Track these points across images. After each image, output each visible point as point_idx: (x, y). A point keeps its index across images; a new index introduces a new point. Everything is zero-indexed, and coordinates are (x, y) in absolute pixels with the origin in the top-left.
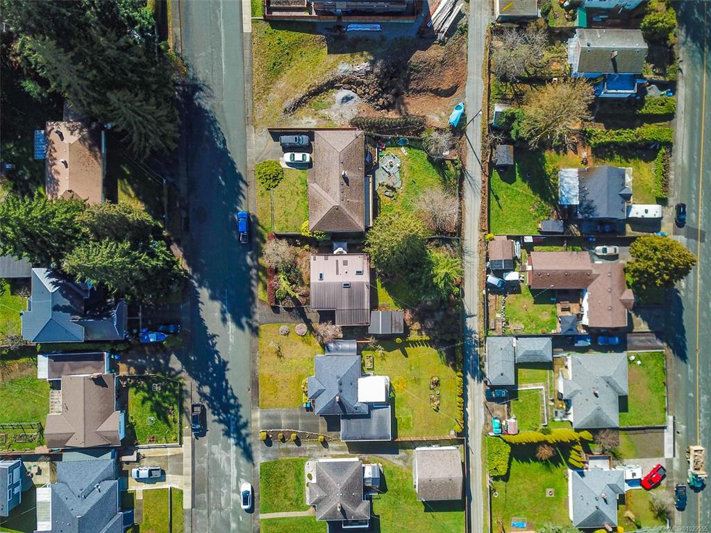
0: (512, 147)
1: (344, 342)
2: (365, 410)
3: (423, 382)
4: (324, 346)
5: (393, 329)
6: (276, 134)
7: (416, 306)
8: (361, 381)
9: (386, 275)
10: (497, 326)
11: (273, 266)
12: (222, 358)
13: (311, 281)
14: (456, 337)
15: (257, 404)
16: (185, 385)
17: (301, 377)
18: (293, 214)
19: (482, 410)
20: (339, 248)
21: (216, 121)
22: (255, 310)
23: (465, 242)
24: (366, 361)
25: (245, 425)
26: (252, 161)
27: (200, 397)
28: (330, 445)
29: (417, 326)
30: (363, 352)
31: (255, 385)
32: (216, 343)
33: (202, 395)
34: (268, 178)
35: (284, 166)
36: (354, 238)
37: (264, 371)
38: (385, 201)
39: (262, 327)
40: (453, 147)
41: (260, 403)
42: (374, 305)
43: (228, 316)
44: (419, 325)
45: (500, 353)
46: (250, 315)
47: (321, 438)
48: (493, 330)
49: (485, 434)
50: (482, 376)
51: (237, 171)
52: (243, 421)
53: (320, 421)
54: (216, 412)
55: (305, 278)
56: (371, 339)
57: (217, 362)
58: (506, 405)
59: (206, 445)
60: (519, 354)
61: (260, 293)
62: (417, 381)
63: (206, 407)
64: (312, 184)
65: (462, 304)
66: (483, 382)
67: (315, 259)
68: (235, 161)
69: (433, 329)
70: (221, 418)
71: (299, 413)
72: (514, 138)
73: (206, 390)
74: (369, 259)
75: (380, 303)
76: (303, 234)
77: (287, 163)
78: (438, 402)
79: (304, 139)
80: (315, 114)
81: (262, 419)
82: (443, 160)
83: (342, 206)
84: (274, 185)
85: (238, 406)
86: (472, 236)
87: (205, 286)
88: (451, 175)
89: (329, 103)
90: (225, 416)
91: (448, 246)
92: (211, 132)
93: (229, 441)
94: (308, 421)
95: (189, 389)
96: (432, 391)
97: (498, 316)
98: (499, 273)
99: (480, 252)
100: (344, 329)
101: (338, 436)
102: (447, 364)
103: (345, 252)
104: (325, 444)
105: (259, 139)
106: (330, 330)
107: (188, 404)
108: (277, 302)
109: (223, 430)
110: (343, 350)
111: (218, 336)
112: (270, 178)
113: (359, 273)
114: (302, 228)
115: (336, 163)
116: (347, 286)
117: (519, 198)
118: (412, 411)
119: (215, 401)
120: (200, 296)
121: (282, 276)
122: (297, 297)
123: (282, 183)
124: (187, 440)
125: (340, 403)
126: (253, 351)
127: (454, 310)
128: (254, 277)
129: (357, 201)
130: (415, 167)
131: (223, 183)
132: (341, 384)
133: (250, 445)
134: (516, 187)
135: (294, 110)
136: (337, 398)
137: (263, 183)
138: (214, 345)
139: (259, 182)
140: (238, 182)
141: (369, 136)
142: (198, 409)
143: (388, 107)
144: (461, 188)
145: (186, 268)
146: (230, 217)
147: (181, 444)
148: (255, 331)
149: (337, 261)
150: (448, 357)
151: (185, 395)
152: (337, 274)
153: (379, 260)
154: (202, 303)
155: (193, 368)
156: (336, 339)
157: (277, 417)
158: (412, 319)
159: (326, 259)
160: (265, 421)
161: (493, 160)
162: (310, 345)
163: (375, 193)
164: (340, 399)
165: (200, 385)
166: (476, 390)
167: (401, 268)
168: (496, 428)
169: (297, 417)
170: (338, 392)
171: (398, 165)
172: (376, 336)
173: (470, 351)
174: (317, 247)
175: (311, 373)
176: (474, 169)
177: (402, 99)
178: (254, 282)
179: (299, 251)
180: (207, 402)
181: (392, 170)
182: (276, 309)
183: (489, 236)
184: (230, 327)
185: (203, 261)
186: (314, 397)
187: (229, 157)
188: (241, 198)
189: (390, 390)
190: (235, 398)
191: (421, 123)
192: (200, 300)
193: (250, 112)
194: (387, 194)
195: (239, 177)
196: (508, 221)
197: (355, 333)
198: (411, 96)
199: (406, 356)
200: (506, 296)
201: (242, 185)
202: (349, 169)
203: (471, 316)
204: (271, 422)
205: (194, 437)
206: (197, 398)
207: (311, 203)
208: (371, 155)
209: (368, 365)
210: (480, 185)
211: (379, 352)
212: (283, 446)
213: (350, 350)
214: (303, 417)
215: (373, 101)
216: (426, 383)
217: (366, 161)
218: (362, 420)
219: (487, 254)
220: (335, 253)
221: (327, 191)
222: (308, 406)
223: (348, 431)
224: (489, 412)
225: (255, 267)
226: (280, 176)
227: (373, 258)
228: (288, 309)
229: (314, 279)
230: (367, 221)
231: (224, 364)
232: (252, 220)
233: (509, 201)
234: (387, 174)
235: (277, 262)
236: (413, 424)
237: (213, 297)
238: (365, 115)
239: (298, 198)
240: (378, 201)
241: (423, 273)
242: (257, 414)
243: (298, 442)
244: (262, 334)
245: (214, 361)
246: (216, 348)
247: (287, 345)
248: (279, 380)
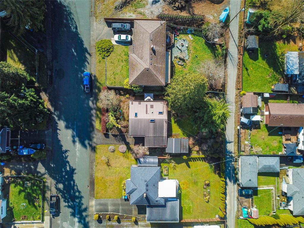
0: (258, 37)
1: (149, 157)
2: (163, 202)
3: (199, 184)
4: (137, 160)
5: (182, 150)
6: (109, 22)
7: (196, 136)
8: (161, 184)
9: (177, 115)
10: (246, 150)
11: (105, 107)
12: (71, 165)
13: (130, 118)
14: (221, 156)
15: (93, 196)
16: (47, 182)
17: (122, 180)
18: (119, 74)
19: (236, 202)
20: (148, 97)
21: (71, 13)
22: (94, 136)
23: (227, 96)
24: (164, 170)
25: (85, 210)
26: (94, 40)
27: (56, 191)
28: (139, 223)
29: (197, 148)
30: (162, 164)
31: (92, 183)
32: (68, 156)
33: (58, 189)
34: (104, 50)
35: (114, 43)
36: (158, 91)
37: (98, 175)
38: (178, 68)
39: (98, 146)
40: (222, 35)
41: (95, 195)
42: (170, 134)
43: (77, 139)
44: (198, 148)
45: (249, 166)
46: (90, 139)
47: (134, 219)
48: (243, 151)
49: (238, 218)
50: (236, 180)
51: (84, 46)
52: (83, 207)
53: (133, 207)
54: (67, 201)
55: (126, 116)
56: (167, 156)
57: (68, 169)
58: (251, 199)
59: (59, 222)
60: (260, 167)
61: (97, 125)
62: (196, 183)
63: (60, 197)
64: (131, 54)
65: (224, 135)
66: (236, 184)
67: (132, 104)
68: (83, 39)
69: (206, 151)
70: (70, 204)
71: (120, 202)
72: (261, 30)
73: (61, 186)
74: (168, 105)
75: (173, 133)
76: (125, 87)
77: (116, 42)
78: (209, 196)
79: (128, 26)
80: (135, 11)
81: (96, 205)
82: (214, 44)
83: (150, 68)
84: (107, 55)
85: (81, 197)
86: (231, 92)
87: (62, 120)
88: (219, 54)
89: (144, 4)
90: (72, 204)
91: (217, 98)
92: (67, 20)
93: (74, 220)
94: (126, 208)
95: (49, 185)
96: (205, 190)
97: (246, 142)
98: (247, 116)
99: (236, 102)
100: (150, 149)
101: (144, 217)
102: (215, 172)
103: (152, 100)
104: (136, 222)
105: (99, 26)
106: (141, 150)
107: (48, 195)
108: (107, 130)
109: (71, 212)
110: (149, 163)
111: (69, 151)
112: (105, 51)
113: (161, 113)
114: (124, 83)
115: (148, 40)
116: (152, 121)
117: (260, 70)
118: (192, 202)
119: (66, 193)
120: (59, 125)
121: (110, 114)
122: (120, 127)
123: (112, 54)
124: (47, 218)
125: (147, 198)
126: (92, 162)
127: (221, 139)
128: (94, 115)
129: (161, 66)
130: (198, 48)
131: (75, 54)
132: (147, 186)
133: (88, 222)
134: (259, 63)
135: (121, 8)
136: (145, 195)
137: (100, 54)
138: (66, 157)
139: (98, 53)
140: (85, 53)
141: (169, 26)
142: (54, 199)
143: (181, 9)
144: (225, 62)
145: (50, 107)
146: (79, 76)
147: (43, 221)
148: (94, 149)
149: (147, 105)
150: (215, 168)
151: (47, 189)
152: (147, 113)
153: (174, 105)
154: (60, 130)
155: (53, 171)
156: (144, 156)
157: (106, 205)
158: (194, 144)
159: (140, 104)
160: (98, 207)
161: (245, 45)
162: (128, 159)
163: (172, 63)
164: (146, 195)
165: (57, 183)
166: (232, 189)
167: (188, 110)
168: (245, 214)
169: (118, 205)
170: (145, 191)
171: (187, 45)
172: (171, 155)
173: (229, 165)
174: (134, 96)
175: (128, 177)
176: (233, 49)
177: (190, 4)
178: (94, 118)
179: (123, 98)
180: (61, 194)
181: (184, 49)
182: (106, 135)
183: (242, 93)
184: (77, 146)
185: (61, 103)
186: (130, 193)
187: (79, 38)
188: (86, 63)
189: (179, 189)
190: (79, 192)
191: (202, 20)
192: (58, 128)
193: (93, 9)
194: (180, 63)
195: (86, 50)
196: (253, 84)
197: (157, 152)
198: (196, 2)
199: (189, 167)
200: (251, 131)
201: (87, 56)
202: (156, 45)
203: (230, 143)
204: (101, 207)
205: (51, 216)
206: (54, 192)
207: (130, 65)
208: (170, 38)
209: (165, 172)
210: (237, 61)
211: (173, 164)
212: (109, 223)
213: (154, 163)
214: (122, 205)
215: (172, 3)
216: (201, 184)
217: (167, 42)
218: (160, 208)
219: (241, 103)
220: (145, 100)
221: (142, 58)
222: (126, 198)
223: (151, 215)
224: (240, 203)
225: (95, 109)
226: (111, 50)
227: (169, 104)
228: (115, 136)
229: (132, 116)
230: (166, 79)
231: (72, 171)
232: (93, 78)
233: (254, 71)
234: (180, 51)
235: (108, 105)
236: (193, 210)
237: (67, 127)
238: (166, 13)
239: (122, 64)
240: (174, 68)
241: (204, 113)
242: (93, 203)
243: (119, 221)
244: (98, 151)
245: (66, 168)
246: (68, 159)
247: (113, 158)
248: (108, 181)
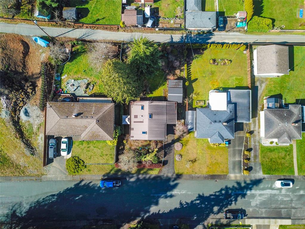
0: (64, 8)
1: (187, 119)
2: (231, 106)
3: (213, 69)
4: (189, 131)
5: (179, 87)
6: (48, 161)
7: (165, 72)
8: (213, 108)
9: (145, 91)
10: (179, 22)
11: (136, 164)
12: (195, 198)
13: (147, 139)
14: (186, 47)
15: (225, 176)
16: (212, 223)
17: (209, 147)
18: (102, 150)
19: (231, 33)
20: (126, 121)
21: (38, 201)
22: (165, 175)
23: (125, 40)
24: (199, 105)
25: (239, 183)
26: (66, 177)
27: (220, 213)
28: (252, 129)
29: (178, 72)
30: (194, 107)
31: (213, 177)
32: (185, 202)
33: (219, 212)
34: (77, 167)
35: (70, 156)
36: (120, 111)
37: (204, 171)
38: (96, 90)
39: (176, 172)
40: (62, 45)
41: (225, 174)
42: (164, 99)
43: (169, 193)
44: (177, 70)
45: (196, 19)
46: (168, 179)
47: (248, 135)
48: (181, 26)
49: (246, 32)
50: (210, 33)
51: (73, 187)
52: (236, 185)
53: (237, 136)
54: (230, 203)
55: (145, 143)
56: (186, 102)
57: (198, 202)
58: (228, 19)
59: (251, 210)
60: (196, 9)
61: (154, 173)
62: (212, 73)
63: (227, 209)
64: (82, 138)
65: (165, 44)
66: (213, 33)
67: (133, 137)
68: (65, 188)
69: (180, 62)
70: (234, 199)
71: (231, 149)
72: (57, 4)
73: (216, 209)
74: (134, 101)
75: (163, 95)
76: (115, 144)
77: (68, 153)
78: (226, 60)
79: (52, 142)
80: (36, 134)
81: (235, 173)
82: (72, 53)
83: (96, 118)
84: (82, 163)
85: (227, 188)
86: (121, 36)
87: (149, 209)
88: (82, 48)
89: (29, 125)
90: (233, 197)
91: (127, 50)
92: (46, 205)
93: (249, 195)
94: (237, 143)
95: (215, 220)
96: (219, 64)
97: (172, 22)
98: (145, 20)
99: (132, 31)
100: (179, 119)
101: (247, 124)
102: (202, 54)
103: (129, 117)
104: (251, 133)
105: (51, 172)
106: (179, 128)
107: (224, 221)
108: (160, 162)
109: (241, 198)
110: (193, 120)
111: (181, 201)
112: (78, 165)
113: (143, 108)
114: (112, 145)
115: (67, 121)
116: (151, 116)
117: (99, 7)
118: (231, 77)
119: (223, 203)
120: (155, 212)
121: (143, 159)
122: (157, 150)
123: (82, 157)
124: (248, 222)
125: (227, 122)
126: (192, 178)
127: (168, 47)
128: (144, 176)
129: (94, 107)
130: (75, 70)
131: (81, 196)
132: (215, 121)
133: (251, 181)
134: (91, 8)
135: (32, 148)
136: (225, 124)
137: (81, 170)
138: (187, 203)
139: (80, 172)
140: (81, 186)
141: (52, 99)
142: (229, 215)
143: (34, 86)
144: (90, 42)
145: (136, 221)
146: (104, 192)
147: (250, 226)
148: (179, 176)
149: (135, 122)
150: (198, 54)
151: (219, 223)
152: (143, 122)
153: (134, 94)
154: (159, 211)
155: (201, 217)
156: (185, 124)
157: (234, 163)
158: (174, 75)
159: (133, 129)
160: (237, 171)
161: (72, 21)
162: (188, 141)
163: (91, 96)
164: (225, 122)
165: (213, 213)
166: (218, 37)
167: (140, 80)
168: (243, 24)
169: (234, 150)
170: (220, 124)
171: (73, 81)
172: (184, 97)
173: (194, 40)
174: (125, 136)
175: (206, 141)
176: (77, 33)
177: (29, 76)
178: (148, 176)
179: (127, 147)
180: (223, 208)
181: (76, 84)
182: (165, 163)
183: (122, 26)
184: (176, 193)
185: (132, 210)
186: (222, 138)
187: (63, 192)
188: (91, 184)
189: (218, 90)
190: (222, 190)
191: (46, 65)
192: (157, 212)
193: (33, 178)
194: (91, 88)
195: (77, 185)
196: (113, 14)
197: (182, 111)
198: (27, 71)
199: (197, 79)
200: (160, 17)
201: (83, 183)
202: (72, 113)
203: (172, 38)
204: (237, 167)
205: (246, 217)
206: (222, 215)
207: (93, 139)
208: (65, 98)
209: (202, 104)
210: (89, 30)
211: (194, 96)
212: (252, 159)
213: (193, 115)
214: (234, 146)
215: (28, 95)
216: (213, 68)
217: (69, 101)
218: (237, 108)
219: (133, 26)
220: (129, 123)
221: (86, 127)
222: (227, 143)
223: (244, 117)
224: (232, 29)
225: (138, 176)
226: (77, 159)
227: (133, 98)
228: (165, 155)
229: (146, 137)
230: (108, 102)
231: (200, 197)
232: (106, 177)
233: (100, 13)
234: (79, 88)
235: (134, 162)
236: (239, 76)
237: (157, 204)
238: (38, 102)
239: (92, 147)
240: (96, 94)
241: (143, 63)
242: (232, 176)
243: (250, 150)
244: (181, 172)
245: (197, 203)
246: (189, 202)
247: (188, 156)
248: (211, 161)
